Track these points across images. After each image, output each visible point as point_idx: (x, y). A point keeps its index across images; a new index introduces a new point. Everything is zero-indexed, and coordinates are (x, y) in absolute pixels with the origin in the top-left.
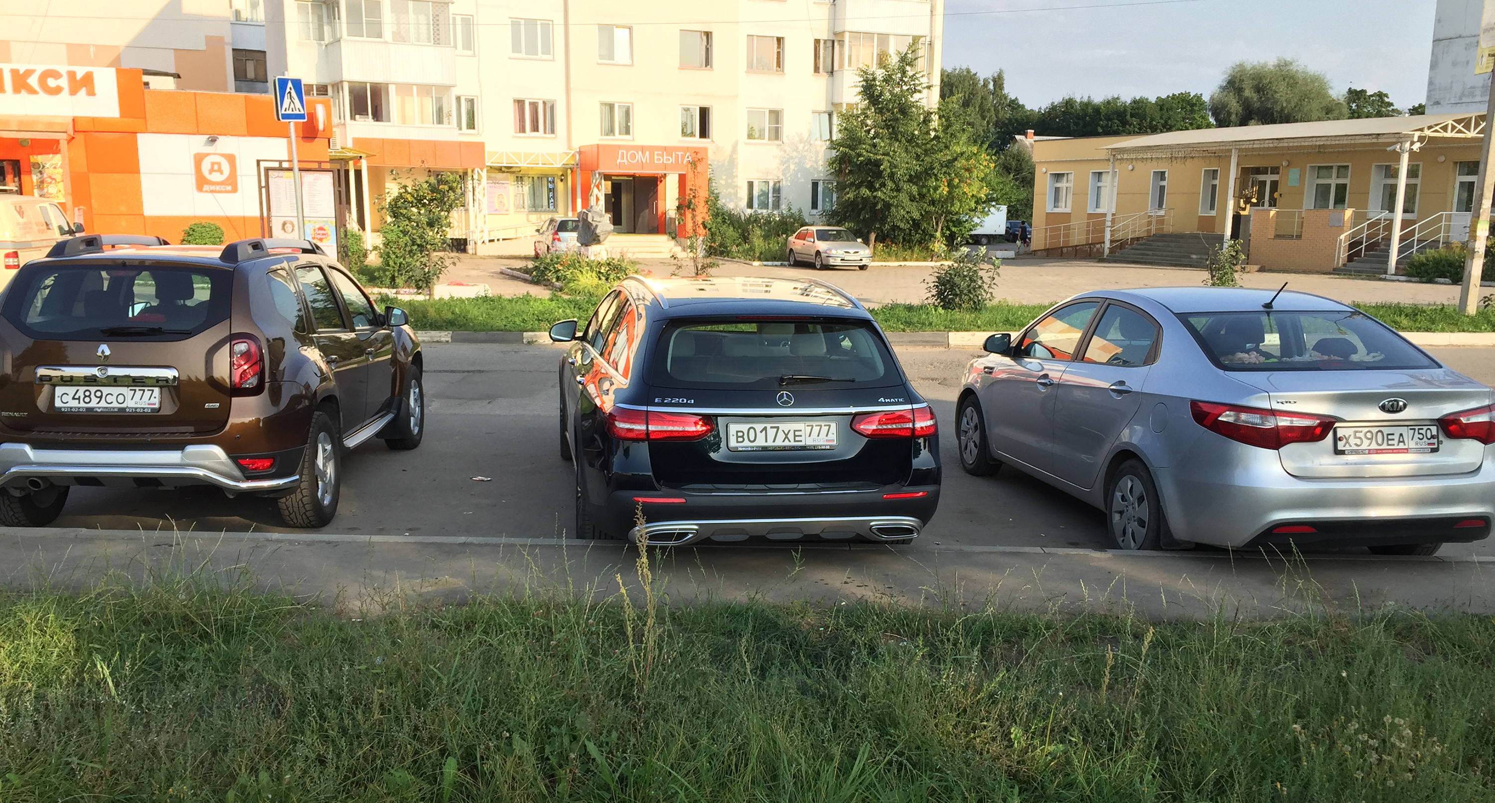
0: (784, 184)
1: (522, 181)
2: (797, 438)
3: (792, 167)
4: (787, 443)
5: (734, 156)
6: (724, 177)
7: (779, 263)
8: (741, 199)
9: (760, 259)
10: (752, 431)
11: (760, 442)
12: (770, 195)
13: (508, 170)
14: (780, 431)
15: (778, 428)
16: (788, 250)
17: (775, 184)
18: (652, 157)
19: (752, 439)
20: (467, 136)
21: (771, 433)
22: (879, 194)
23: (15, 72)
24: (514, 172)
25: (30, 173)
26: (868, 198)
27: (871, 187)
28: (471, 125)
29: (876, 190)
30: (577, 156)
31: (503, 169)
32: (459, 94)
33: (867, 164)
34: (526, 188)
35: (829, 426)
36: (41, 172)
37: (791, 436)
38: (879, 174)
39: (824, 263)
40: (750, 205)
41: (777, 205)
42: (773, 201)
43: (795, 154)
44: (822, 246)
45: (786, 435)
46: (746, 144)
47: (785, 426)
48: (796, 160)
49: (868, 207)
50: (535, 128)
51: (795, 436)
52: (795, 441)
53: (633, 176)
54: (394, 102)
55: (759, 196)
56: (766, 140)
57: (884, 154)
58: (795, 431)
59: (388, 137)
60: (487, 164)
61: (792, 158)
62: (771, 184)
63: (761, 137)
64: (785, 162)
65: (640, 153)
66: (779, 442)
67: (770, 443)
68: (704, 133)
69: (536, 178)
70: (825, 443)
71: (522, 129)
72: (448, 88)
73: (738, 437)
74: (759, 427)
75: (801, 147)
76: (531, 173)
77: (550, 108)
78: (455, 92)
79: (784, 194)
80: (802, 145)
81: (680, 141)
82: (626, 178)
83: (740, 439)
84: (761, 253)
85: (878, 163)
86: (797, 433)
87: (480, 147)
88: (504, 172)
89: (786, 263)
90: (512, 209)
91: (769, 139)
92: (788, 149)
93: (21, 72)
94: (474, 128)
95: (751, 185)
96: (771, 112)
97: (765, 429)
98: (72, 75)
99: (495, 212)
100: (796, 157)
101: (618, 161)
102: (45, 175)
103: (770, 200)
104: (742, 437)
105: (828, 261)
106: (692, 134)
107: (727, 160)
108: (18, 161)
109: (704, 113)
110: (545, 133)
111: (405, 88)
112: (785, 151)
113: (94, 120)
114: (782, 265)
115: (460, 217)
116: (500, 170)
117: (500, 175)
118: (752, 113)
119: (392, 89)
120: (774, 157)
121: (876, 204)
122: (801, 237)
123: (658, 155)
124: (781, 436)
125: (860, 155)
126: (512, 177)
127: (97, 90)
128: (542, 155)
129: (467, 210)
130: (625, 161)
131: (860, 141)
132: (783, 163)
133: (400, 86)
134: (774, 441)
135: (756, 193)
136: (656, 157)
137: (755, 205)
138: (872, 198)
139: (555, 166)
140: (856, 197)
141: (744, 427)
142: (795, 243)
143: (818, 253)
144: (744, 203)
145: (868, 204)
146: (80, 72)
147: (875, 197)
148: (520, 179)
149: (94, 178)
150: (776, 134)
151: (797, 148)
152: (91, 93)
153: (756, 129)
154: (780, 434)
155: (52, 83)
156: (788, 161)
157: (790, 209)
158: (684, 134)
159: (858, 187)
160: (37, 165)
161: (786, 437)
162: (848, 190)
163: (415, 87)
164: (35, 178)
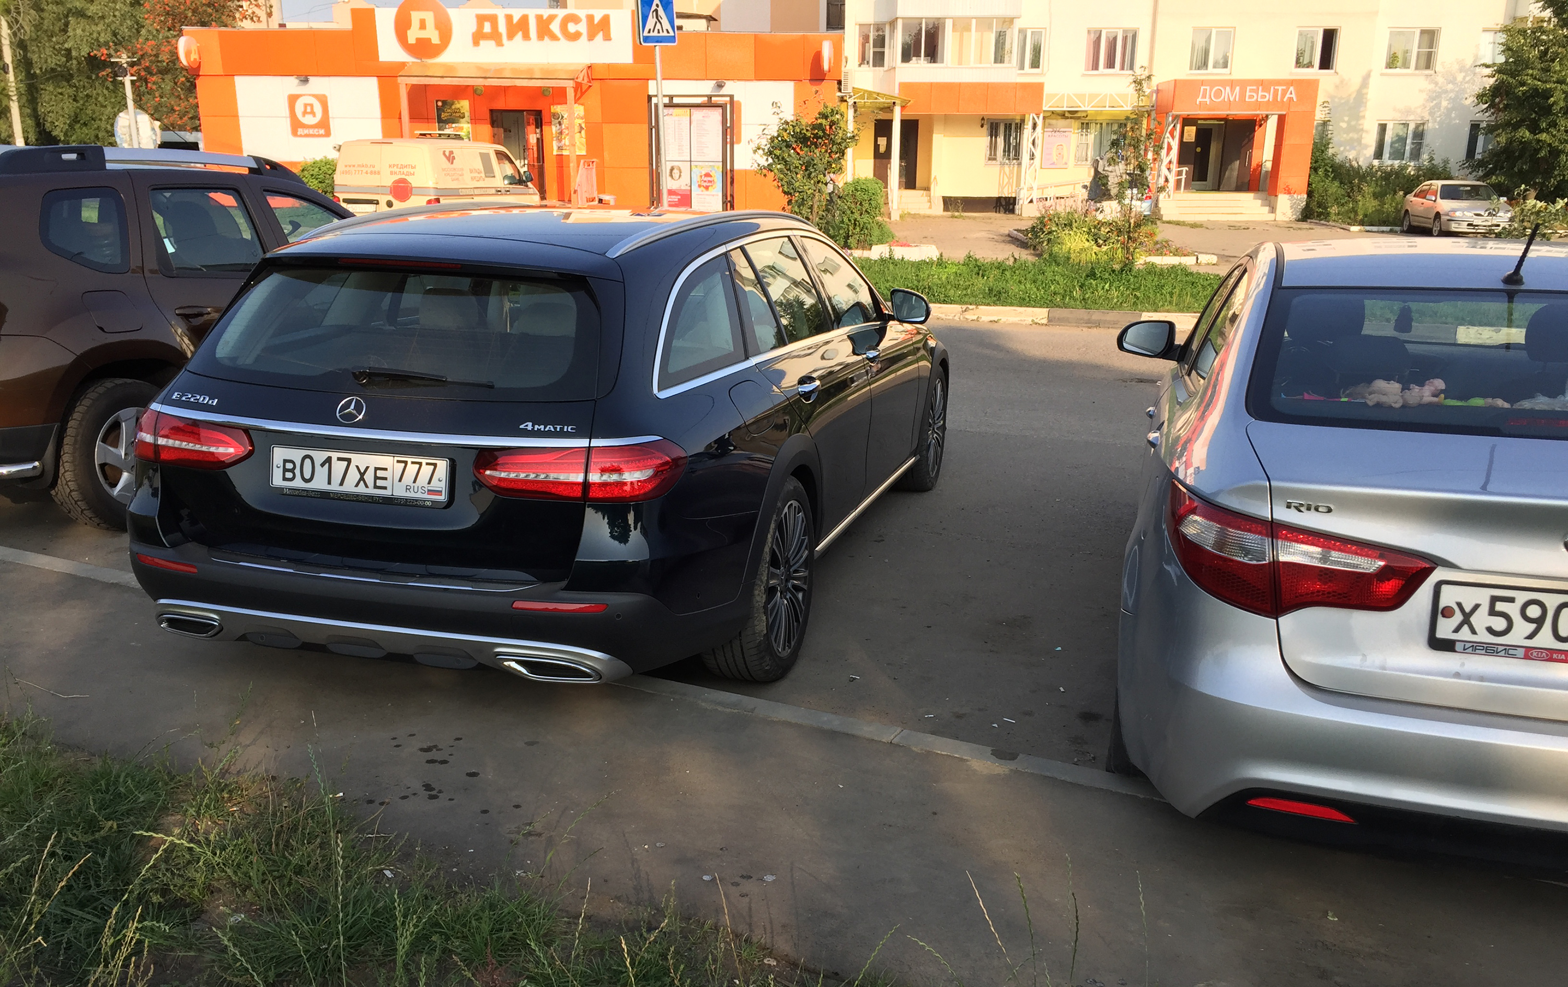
0: (1430, 126)
1: (1087, 128)
2: (379, 483)
3: (1444, 104)
4: (361, 489)
5: (1364, 91)
6: (1346, 119)
7: (1388, 228)
8: (1366, 147)
9: (1362, 223)
10: (308, 462)
11: (319, 483)
12: (1409, 141)
13: (1070, 115)
14: (352, 468)
15: (349, 461)
16: (1403, 212)
17: (1417, 126)
18: (1243, 94)
19: (307, 475)
20: (1029, 76)
21: (339, 468)
22: (1544, 136)
23: (539, 18)
24: (1079, 118)
25: (550, 123)
26: (1529, 142)
27: (1535, 128)
28: (1035, 64)
29: (1542, 131)
30: (1155, 95)
31: (1067, 115)
32: (1023, 26)
33: (1532, 96)
34: (1091, 137)
35: (435, 465)
36: (560, 124)
37: (369, 477)
38: (1547, 110)
39: (1444, 228)
40: (1379, 154)
41: (1416, 155)
42: (1412, 150)
43: (1450, 86)
44: (1445, 205)
45: (362, 475)
46: (1382, 75)
47: (360, 460)
48: (1452, 95)
49: (1527, 154)
50: (1111, 64)
51: (376, 478)
52: (376, 487)
53: (1225, 119)
54: (949, 42)
55: (1392, 143)
56: (1412, 70)
57: (1558, 82)
58: (376, 469)
59: (938, 81)
60: (1044, 109)
61: (1446, 92)
62: (1412, 127)
63: (1406, 65)
64: (1435, 97)
65: (1228, 89)
66: (350, 487)
67: (335, 487)
68: (1326, 62)
69: (1104, 125)
70: (426, 496)
71: (1095, 67)
72: (1010, 21)
73: (285, 470)
74: (320, 456)
75: (1460, 77)
76: (1100, 118)
77: (1131, 38)
78: (1018, 24)
79: (1427, 140)
80: (1463, 74)
81: (1291, 74)
82: (1216, 122)
83: (289, 475)
84: (1365, 216)
85: (1547, 94)
86: (379, 474)
87: (1039, 87)
88: (1067, 118)
89: (1398, 229)
90: (1072, 161)
91: (1416, 68)
92: (1440, 80)
93: (545, 17)
94: (1038, 67)
95: (1383, 128)
96: (1423, 32)
97: (329, 460)
98: (590, 18)
99: (1053, 166)
100: (1452, 91)
101: (1199, 100)
102: (563, 127)
103: (1408, 148)
104: (292, 470)
105: (1449, 226)
106: (1310, 65)
107: (1354, 96)
108: (541, 111)
109: (1330, 37)
110: (1122, 68)
111: (963, 25)
112: (1436, 84)
113: (609, 66)
114: (1391, 232)
115: (1011, 172)
116: (1063, 115)
117: (1061, 122)
118: (1396, 34)
119: (949, 25)
120: (1421, 91)
121: (1537, 151)
122: (1423, 194)
123: (1251, 91)
124: (353, 475)
125: (1523, 84)
126: (1076, 124)
127: (612, 35)
128: (1111, 95)
129: (1020, 164)
130: (1207, 100)
131: (1527, 64)
132: (1432, 99)
133: (955, 20)
134: (341, 484)
135: (1388, 138)
136: (1248, 94)
137: (1386, 155)
138: (1534, 144)
139: (1125, 108)
140: (1510, 142)
141: (296, 454)
142: (1414, 202)
143: (1438, 215)
144: (1371, 150)
145: (1527, 150)
146: (598, 16)
147: (1539, 141)
148: (1085, 126)
149: (606, 128)
150: (1428, 61)
151: (1455, 79)
152: (607, 38)
153: (1400, 55)
154: (353, 472)
155: (572, 28)
156: (1438, 96)
157: (1431, 159)
158: (1298, 64)
159: (1516, 127)
160: (556, 116)
161: (362, 479)
162: (1500, 131)
163: (974, 21)
164: (554, 129)
